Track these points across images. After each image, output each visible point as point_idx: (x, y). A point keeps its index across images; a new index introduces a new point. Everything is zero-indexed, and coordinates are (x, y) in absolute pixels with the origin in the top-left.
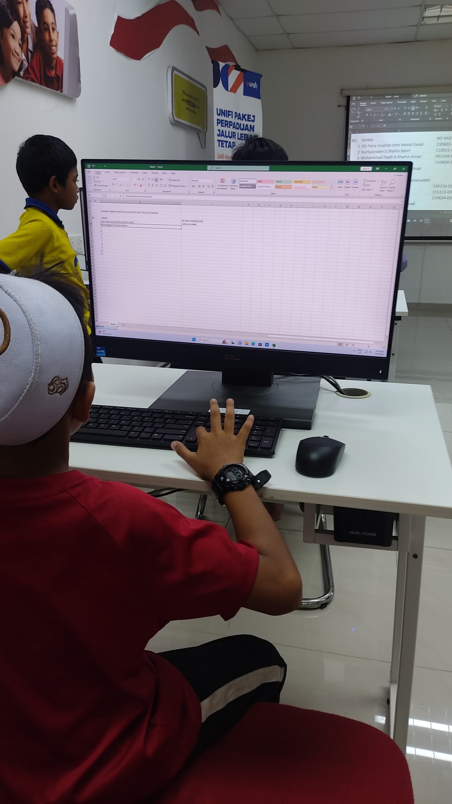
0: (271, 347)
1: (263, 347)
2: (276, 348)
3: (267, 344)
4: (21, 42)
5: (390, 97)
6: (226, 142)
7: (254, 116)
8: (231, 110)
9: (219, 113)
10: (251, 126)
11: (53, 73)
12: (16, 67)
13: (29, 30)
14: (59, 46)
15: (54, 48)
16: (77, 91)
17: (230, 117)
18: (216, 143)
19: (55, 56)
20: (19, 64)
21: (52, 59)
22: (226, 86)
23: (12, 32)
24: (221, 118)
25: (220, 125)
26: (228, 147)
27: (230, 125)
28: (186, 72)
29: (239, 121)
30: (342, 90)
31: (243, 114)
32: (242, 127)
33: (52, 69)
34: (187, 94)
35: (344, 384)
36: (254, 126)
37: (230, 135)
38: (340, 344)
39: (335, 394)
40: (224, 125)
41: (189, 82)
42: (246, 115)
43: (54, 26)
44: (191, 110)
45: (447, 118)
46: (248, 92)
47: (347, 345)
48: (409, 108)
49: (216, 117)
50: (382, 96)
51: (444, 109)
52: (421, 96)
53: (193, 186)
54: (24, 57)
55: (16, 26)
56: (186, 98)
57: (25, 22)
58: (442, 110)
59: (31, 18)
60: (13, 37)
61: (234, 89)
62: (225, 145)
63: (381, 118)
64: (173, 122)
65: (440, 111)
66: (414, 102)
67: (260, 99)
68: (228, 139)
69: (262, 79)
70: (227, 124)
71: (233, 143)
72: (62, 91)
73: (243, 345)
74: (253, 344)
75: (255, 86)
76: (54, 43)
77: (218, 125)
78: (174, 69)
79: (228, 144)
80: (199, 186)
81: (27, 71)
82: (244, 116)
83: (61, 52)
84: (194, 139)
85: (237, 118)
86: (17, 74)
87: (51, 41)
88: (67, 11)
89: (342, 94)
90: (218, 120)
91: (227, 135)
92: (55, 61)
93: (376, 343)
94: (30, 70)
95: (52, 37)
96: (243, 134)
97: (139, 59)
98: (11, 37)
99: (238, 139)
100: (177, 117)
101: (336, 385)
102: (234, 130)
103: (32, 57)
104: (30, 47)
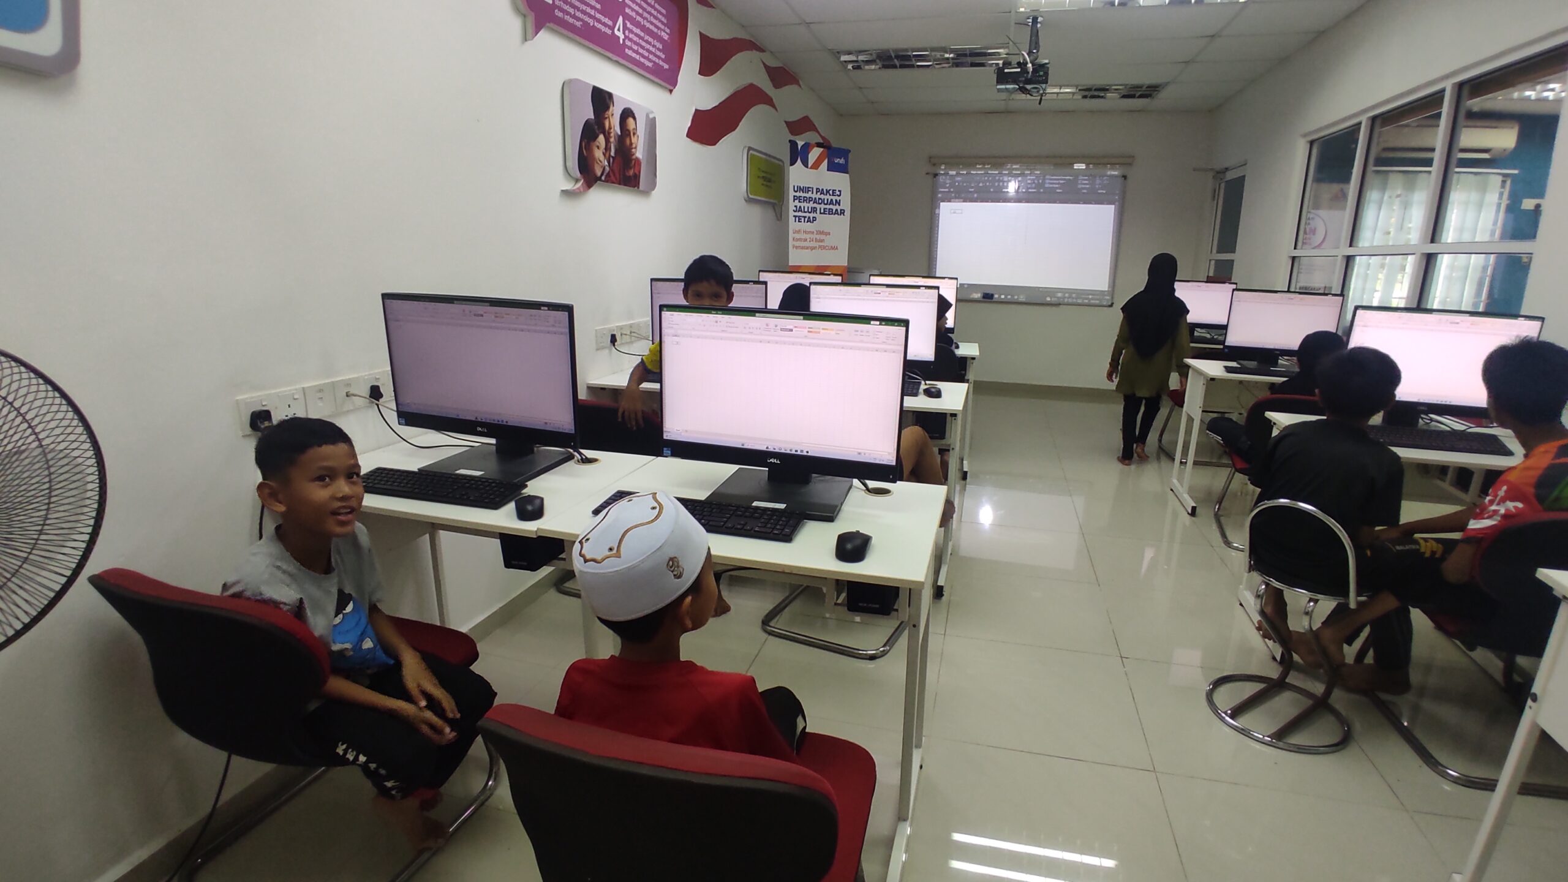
0: (805, 453)
1: (799, 453)
2: (809, 454)
3: (802, 451)
4: (604, 151)
5: (980, 166)
6: (805, 217)
7: (840, 191)
8: (811, 186)
9: (796, 189)
10: (836, 200)
11: (631, 172)
12: (599, 173)
13: (612, 140)
14: (638, 148)
15: (633, 150)
16: (653, 185)
17: (810, 193)
18: (792, 219)
19: (634, 157)
20: (601, 170)
21: (631, 160)
22: (805, 163)
23: (598, 144)
24: (798, 194)
25: (797, 201)
26: (807, 222)
27: (810, 201)
28: (764, 151)
29: (822, 197)
30: (930, 158)
31: (826, 190)
32: (826, 202)
33: (631, 168)
34: (763, 172)
35: (872, 484)
36: (840, 200)
37: (810, 210)
38: (859, 454)
39: (863, 492)
40: (802, 201)
41: (767, 160)
42: (830, 190)
43: (635, 131)
44: (767, 186)
45: (1042, 190)
46: (832, 168)
47: (865, 454)
48: (1001, 178)
49: (792, 194)
50: (972, 165)
51: (1038, 181)
52: (1014, 167)
53: (745, 328)
54: (606, 163)
55: (601, 138)
56: (763, 175)
57: (609, 133)
58: (1036, 181)
59: (616, 128)
60: (598, 147)
61: (816, 166)
62: (803, 220)
63: (972, 187)
64: (747, 199)
65: (1034, 183)
66: (1007, 172)
67: (847, 173)
68: (807, 215)
69: (850, 155)
70: (806, 200)
71: (813, 218)
72: (638, 188)
73: (783, 451)
74: (791, 450)
75: (842, 161)
76: (634, 146)
77: (794, 201)
78: (750, 149)
79: (806, 219)
80: (750, 328)
81: (608, 175)
82: (828, 191)
83: (639, 153)
84: (770, 213)
85: (819, 193)
86: (599, 179)
87: (631, 144)
88: (647, 115)
89: (930, 161)
90: (794, 196)
91: (806, 210)
92: (633, 162)
93: (889, 453)
94: (611, 174)
95: (633, 141)
96: (826, 209)
97: (714, 144)
98: (596, 148)
99: (821, 213)
100: (751, 194)
101: (865, 485)
102: (815, 205)
103: (613, 161)
104: (612, 154)
